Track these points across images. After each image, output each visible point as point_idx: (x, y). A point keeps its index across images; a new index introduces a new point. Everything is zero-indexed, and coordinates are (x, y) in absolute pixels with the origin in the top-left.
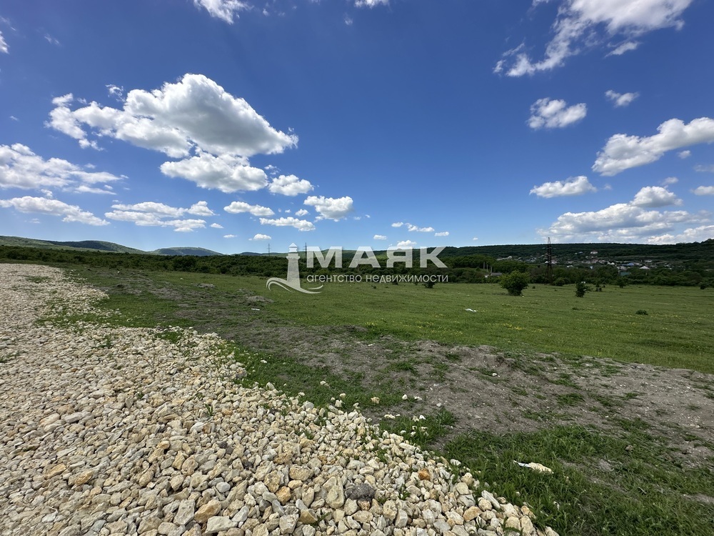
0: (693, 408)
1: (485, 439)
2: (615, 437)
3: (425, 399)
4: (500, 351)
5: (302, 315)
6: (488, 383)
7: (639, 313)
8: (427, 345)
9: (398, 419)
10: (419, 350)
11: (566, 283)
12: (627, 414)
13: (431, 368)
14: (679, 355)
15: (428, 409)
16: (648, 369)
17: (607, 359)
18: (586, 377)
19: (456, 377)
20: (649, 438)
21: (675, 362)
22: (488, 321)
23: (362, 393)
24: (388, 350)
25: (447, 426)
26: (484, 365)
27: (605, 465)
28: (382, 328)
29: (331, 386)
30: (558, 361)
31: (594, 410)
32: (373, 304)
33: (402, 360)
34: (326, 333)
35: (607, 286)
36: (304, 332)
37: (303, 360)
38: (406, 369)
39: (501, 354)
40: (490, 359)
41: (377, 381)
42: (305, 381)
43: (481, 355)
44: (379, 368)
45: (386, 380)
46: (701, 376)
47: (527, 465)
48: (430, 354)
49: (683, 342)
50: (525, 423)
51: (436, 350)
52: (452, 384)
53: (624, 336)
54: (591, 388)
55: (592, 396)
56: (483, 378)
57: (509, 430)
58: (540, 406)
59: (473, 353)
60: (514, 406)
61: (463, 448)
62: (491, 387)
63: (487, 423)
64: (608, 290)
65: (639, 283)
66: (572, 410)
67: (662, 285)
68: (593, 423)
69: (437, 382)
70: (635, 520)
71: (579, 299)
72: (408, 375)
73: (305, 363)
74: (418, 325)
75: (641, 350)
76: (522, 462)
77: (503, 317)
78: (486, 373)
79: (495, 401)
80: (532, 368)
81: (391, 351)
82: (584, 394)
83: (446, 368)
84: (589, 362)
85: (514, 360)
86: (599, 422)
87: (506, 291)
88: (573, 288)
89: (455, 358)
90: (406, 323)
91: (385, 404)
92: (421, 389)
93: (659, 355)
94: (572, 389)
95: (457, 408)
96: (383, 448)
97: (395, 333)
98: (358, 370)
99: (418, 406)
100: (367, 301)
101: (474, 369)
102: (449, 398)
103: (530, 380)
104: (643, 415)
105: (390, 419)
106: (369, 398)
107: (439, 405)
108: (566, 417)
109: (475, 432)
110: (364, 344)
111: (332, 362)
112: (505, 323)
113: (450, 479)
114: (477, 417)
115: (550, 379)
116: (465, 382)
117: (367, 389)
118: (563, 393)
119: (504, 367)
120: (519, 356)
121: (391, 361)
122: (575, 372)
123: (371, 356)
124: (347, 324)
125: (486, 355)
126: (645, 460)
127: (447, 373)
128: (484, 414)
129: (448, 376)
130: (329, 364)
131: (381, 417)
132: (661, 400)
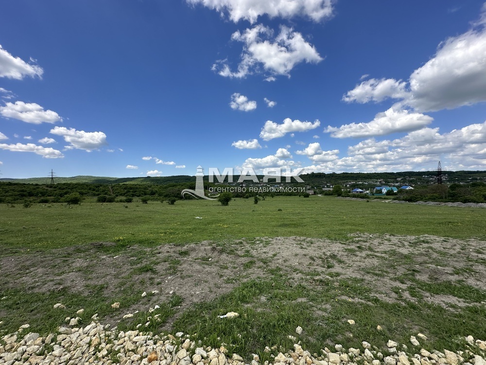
0: (296, 255)
1: (201, 307)
2: (268, 281)
3: (161, 291)
4: (214, 243)
5: (40, 240)
6: (205, 266)
7: (279, 210)
8: (166, 248)
9: (136, 316)
10: (159, 253)
11: (250, 197)
12: (273, 266)
13: (167, 265)
14: (293, 230)
15: (163, 298)
16: (281, 239)
17: (266, 237)
18: (257, 249)
19: (185, 268)
20: (281, 276)
21: (291, 233)
22: (209, 224)
23: (102, 303)
24: (132, 258)
25: (175, 308)
26: (204, 255)
27: (263, 299)
28: (129, 240)
29: (67, 306)
30: (244, 243)
31: (260, 268)
32: (123, 221)
33: (144, 265)
34: (69, 254)
35: (267, 197)
36: (39, 258)
37: (33, 288)
38: (147, 271)
39: (214, 245)
40: (208, 250)
41: (120, 287)
42: (32, 311)
43: (202, 248)
44: (123, 275)
45: (128, 284)
46: (298, 238)
47: (225, 316)
48: (167, 254)
49: (293, 223)
50: (226, 287)
51: (172, 250)
52: (182, 274)
53: (273, 223)
54: (259, 255)
55: (259, 260)
56: (203, 263)
57: (217, 296)
58: (234, 274)
59: (197, 247)
60: (220, 278)
61: (186, 321)
62: (208, 269)
63: (203, 295)
64: (268, 199)
65: (279, 195)
66: (250, 271)
67: (287, 195)
68: (259, 276)
69: (171, 275)
70: (274, 326)
71: (256, 205)
72: (149, 275)
73: (36, 290)
74: (161, 233)
75: (279, 230)
76: (223, 315)
77: (217, 220)
78: (205, 260)
79: (209, 278)
80: (231, 251)
81: (135, 258)
82: (255, 259)
83: (178, 263)
84: (258, 240)
85: (221, 247)
86: (262, 275)
87: (220, 203)
88: (252, 199)
89: (185, 253)
90: (151, 233)
91: (125, 306)
92: (159, 284)
93: (285, 230)
94: (250, 258)
95: (183, 292)
96: (116, 350)
97: (141, 242)
98: (101, 282)
99: (155, 298)
100: (117, 219)
101: (198, 259)
102: (179, 285)
103: (230, 258)
104: (279, 264)
105: (128, 318)
106: (109, 306)
107: (171, 292)
108: (247, 276)
109: (195, 304)
110: (109, 257)
111: (73, 281)
112: (218, 223)
113: (173, 351)
114: (198, 293)
115: (240, 255)
116: (190, 269)
117: (108, 298)
118: (246, 262)
119: (216, 253)
120: (225, 244)
121: (134, 267)
122: (252, 248)
123: (115, 266)
124: (94, 241)
125: (206, 247)
126: (279, 289)
127: (179, 266)
128: (202, 290)
129: (180, 268)
130: (69, 284)
131: (119, 319)
132: (286, 254)
